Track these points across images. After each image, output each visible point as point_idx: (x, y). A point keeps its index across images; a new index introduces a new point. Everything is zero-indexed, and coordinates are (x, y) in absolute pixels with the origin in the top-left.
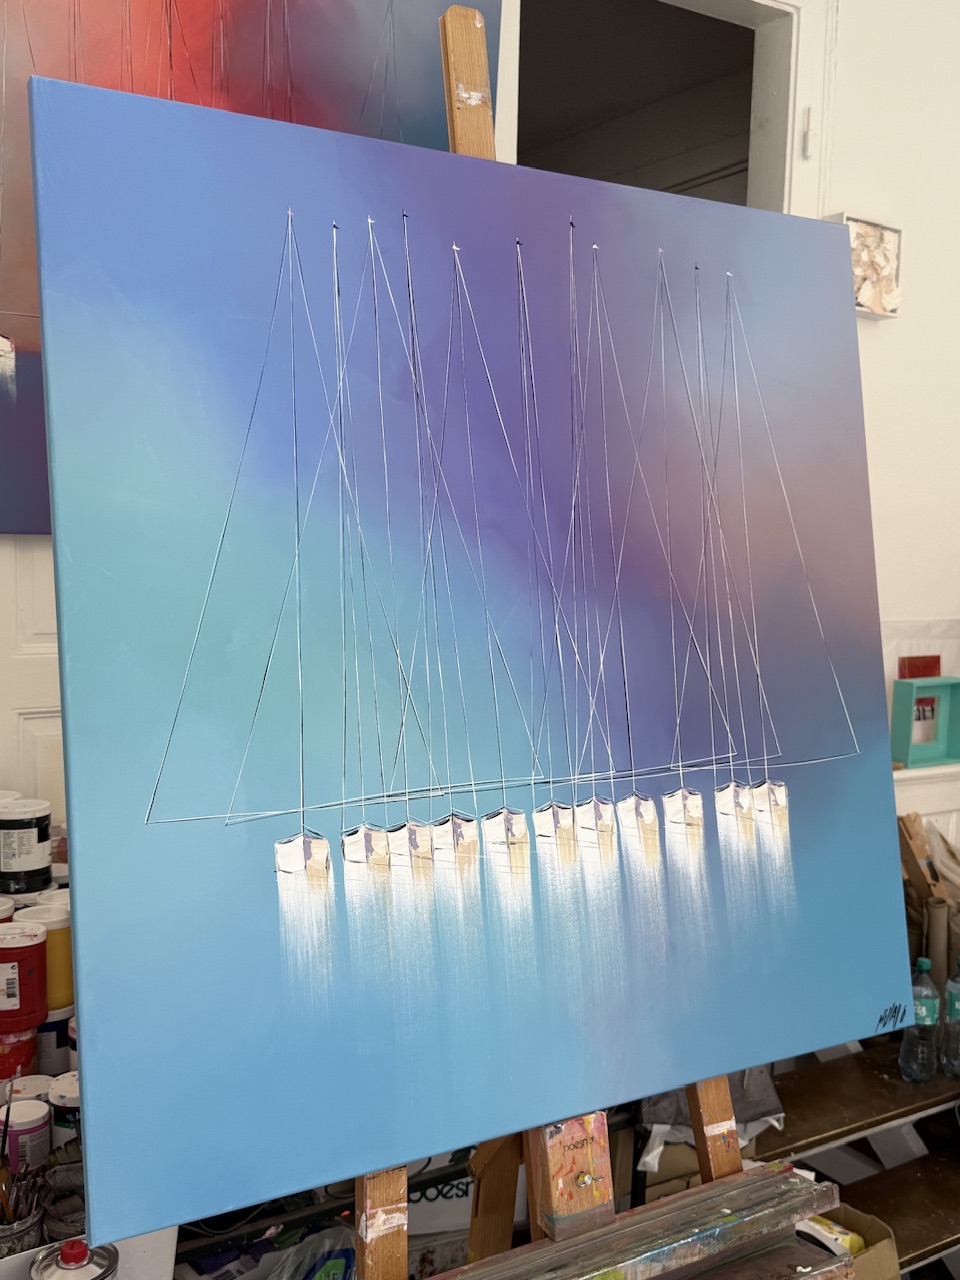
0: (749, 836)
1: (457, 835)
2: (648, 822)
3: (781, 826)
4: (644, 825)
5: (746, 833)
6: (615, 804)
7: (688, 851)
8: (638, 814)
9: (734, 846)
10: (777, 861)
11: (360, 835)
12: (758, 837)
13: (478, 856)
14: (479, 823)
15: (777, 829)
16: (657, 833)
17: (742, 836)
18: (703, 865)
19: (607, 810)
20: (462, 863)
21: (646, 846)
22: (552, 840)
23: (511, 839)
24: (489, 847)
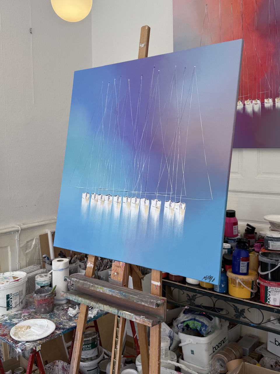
0: (172, 214)
1: (109, 198)
2: (147, 205)
3: (182, 214)
4: (146, 205)
5: (171, 213)
6: (140, 199)
7: (155, 214)
8: (145, 203)
9: (168, 216)
10: (179, 223)
11: (94, 195)
12: (175, 215)
13: (112, 203)
14: (113, 197)
15: (181, 214)
16: (149, 208)
17: (170, 214)
18: (158, 218)
19: (138, 200)
20: (109, 204)
21: (145, 210)
22: (126, 204)
23: (118, 202)
24: (114, 202)
